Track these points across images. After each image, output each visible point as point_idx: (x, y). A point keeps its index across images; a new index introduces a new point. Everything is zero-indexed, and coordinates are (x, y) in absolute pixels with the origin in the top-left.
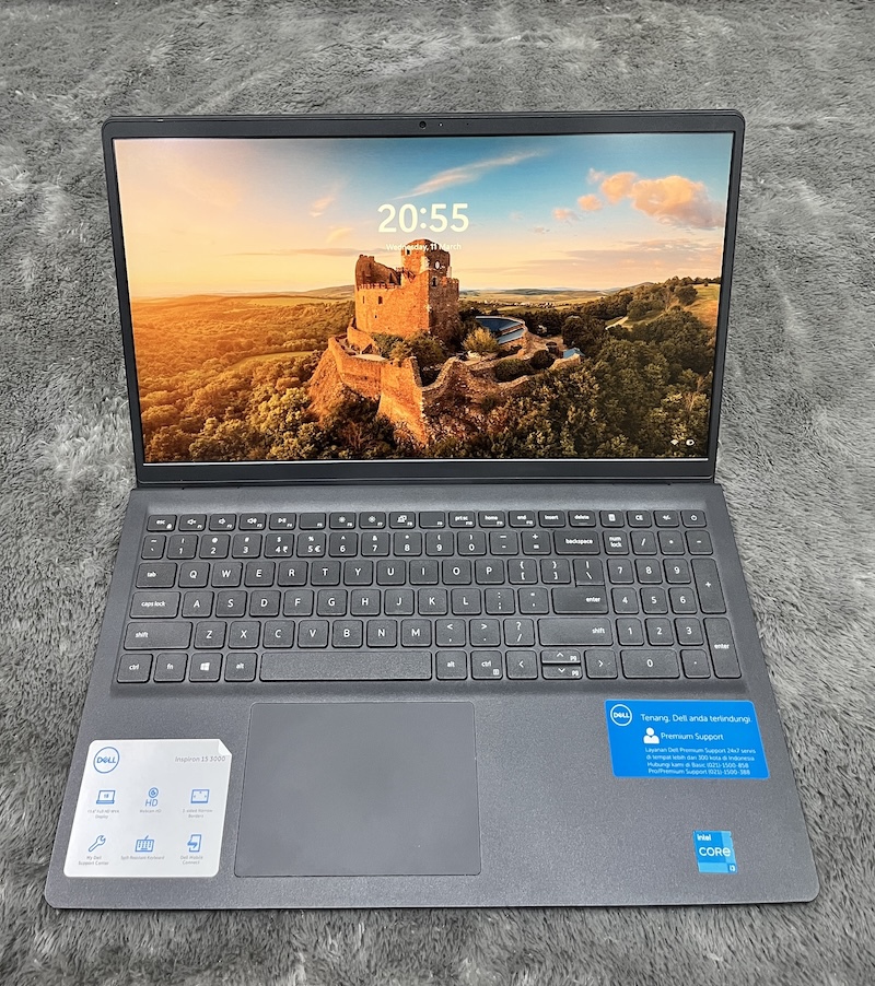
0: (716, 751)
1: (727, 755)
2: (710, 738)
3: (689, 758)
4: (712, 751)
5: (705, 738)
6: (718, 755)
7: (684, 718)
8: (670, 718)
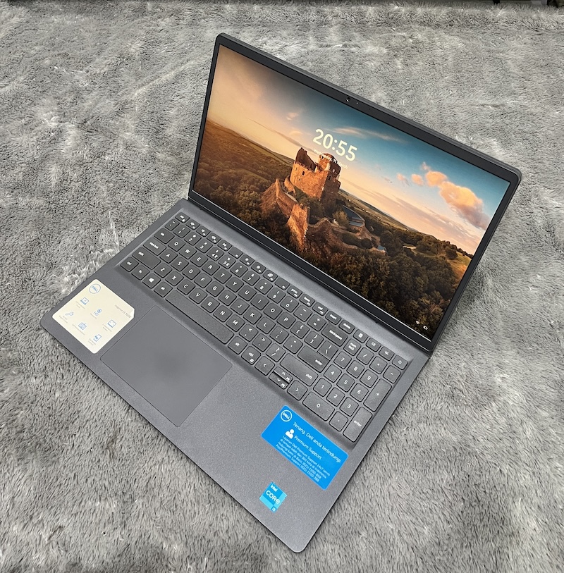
0: (312, 461)
1: (316, 466)
2: (315, 454)
3: (298, 454)
4: (311, 460)
5: (313, 452)
6: (312, 463)
7: (312, 438)
8: (306, 433)
